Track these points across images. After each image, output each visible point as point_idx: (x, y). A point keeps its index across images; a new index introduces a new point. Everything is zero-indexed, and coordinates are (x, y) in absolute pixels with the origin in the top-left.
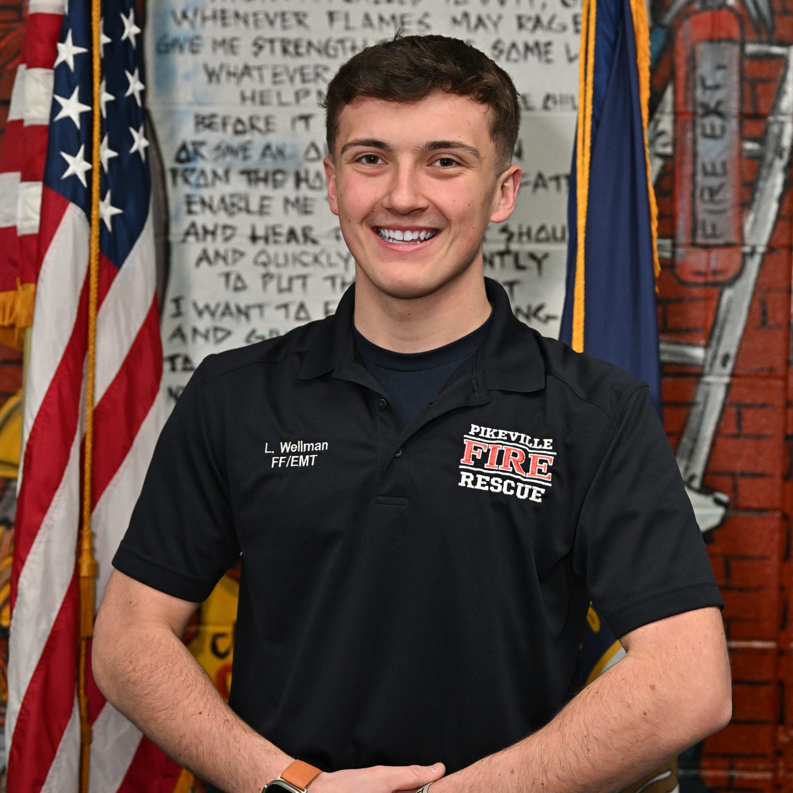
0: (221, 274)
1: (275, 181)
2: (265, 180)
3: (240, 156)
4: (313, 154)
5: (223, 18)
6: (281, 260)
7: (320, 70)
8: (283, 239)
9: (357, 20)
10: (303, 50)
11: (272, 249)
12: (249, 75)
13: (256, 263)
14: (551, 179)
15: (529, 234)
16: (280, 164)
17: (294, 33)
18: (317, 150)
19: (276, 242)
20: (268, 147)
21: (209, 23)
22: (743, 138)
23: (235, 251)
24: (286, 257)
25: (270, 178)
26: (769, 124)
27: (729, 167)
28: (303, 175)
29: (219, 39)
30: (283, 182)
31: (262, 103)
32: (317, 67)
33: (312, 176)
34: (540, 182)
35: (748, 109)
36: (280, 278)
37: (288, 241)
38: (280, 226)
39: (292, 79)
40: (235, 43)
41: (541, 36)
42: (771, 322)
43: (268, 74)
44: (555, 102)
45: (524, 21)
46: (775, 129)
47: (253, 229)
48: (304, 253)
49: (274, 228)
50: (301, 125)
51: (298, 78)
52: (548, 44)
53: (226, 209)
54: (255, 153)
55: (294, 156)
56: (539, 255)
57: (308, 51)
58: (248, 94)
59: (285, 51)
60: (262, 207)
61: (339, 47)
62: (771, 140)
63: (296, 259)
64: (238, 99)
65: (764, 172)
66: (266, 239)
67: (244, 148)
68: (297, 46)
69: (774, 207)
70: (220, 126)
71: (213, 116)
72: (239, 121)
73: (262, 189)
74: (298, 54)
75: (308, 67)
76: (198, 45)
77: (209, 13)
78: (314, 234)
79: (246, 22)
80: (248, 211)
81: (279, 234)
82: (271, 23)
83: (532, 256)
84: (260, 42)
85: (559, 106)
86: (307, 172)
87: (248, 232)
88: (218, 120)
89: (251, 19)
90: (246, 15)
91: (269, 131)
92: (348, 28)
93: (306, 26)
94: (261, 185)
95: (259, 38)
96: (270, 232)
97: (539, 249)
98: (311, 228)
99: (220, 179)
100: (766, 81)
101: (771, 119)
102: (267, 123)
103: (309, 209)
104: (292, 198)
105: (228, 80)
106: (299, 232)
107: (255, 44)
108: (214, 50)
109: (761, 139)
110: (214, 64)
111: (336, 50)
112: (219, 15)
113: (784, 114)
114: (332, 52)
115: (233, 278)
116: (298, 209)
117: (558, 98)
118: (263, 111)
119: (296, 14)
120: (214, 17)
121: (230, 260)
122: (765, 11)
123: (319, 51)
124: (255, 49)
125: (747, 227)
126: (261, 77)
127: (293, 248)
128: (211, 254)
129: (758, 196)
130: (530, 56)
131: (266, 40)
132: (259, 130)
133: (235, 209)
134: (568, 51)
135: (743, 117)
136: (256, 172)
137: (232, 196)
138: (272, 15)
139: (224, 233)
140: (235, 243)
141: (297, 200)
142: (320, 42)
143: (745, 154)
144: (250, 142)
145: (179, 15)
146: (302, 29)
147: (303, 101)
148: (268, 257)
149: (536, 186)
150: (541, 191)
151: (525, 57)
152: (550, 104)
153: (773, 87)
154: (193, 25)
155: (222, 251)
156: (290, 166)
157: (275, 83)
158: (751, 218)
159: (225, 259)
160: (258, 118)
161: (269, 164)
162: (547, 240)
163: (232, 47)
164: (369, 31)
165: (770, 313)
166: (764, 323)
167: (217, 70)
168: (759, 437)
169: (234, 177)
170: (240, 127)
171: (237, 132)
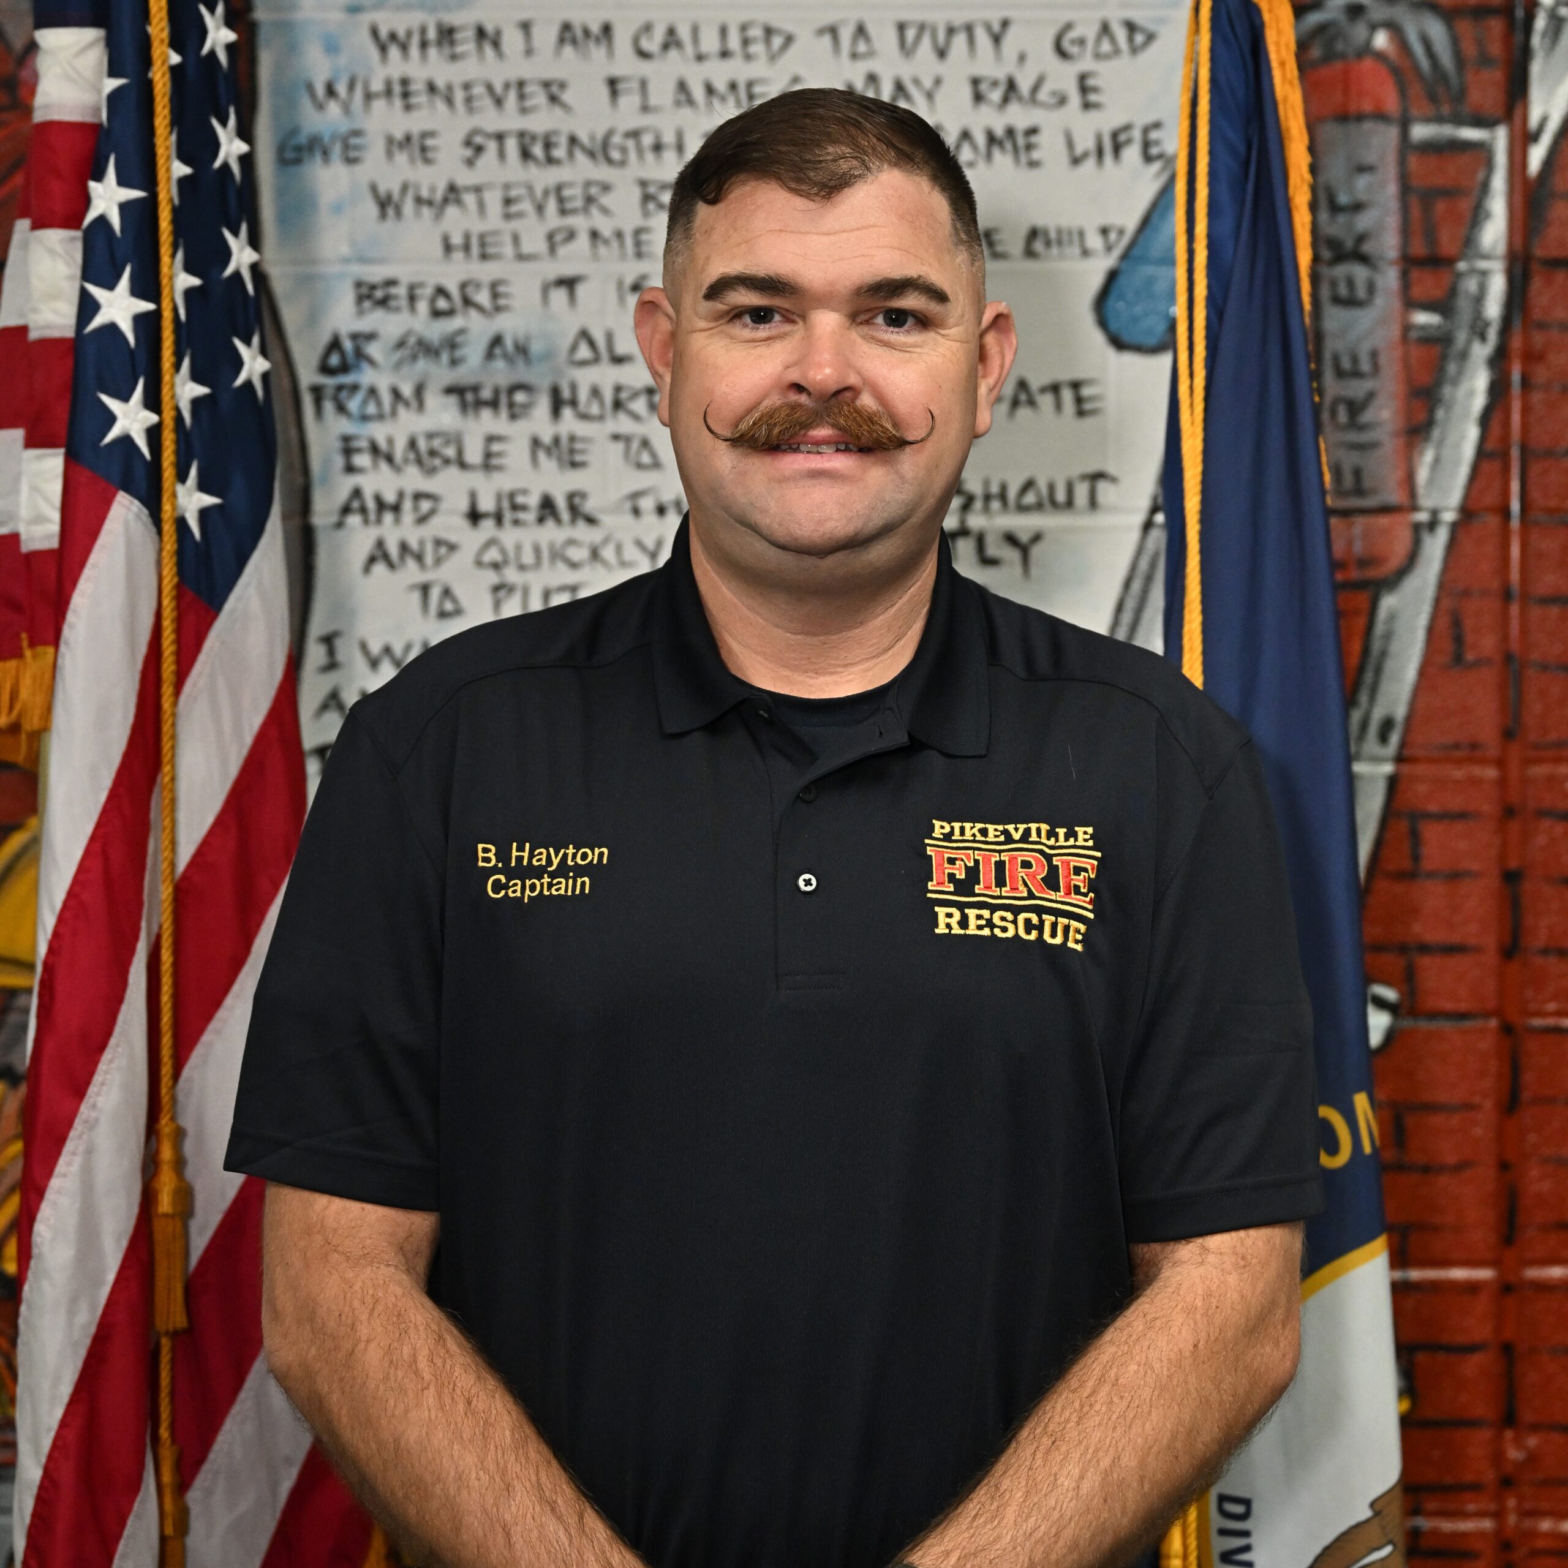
0: (413, 587)
1: (511, 405)
2: (494, 404)
3: (445, 357)
4: (584, 352)
5: (406, 95)
6: (528, 558)
7: (594, 191)
8: (530, 517)
9: (662, 93)
10: (560, 152)
11: (509, 536)
12: (459, 202)
13: (479, 563)
14: (1043, 390)
15: (1003, 496)
16: (522, 374)
17: (541, 121)
18: (592, 344)
19: (516, 522)
20: (497, 341)
21: (379, 105)
22: (1410, 303)
23: (438, 542)
24: (537, 550)
25: (503, 400)
26: (1459, 276)
27: (1383, 360)
28: (566, 394)
29: (399, 135)
30: (527, 407)
31: (484, 257)
32: (588, 184)
33: (583, 395)
34: (1023, 397)
35: (1419, 248)
36: (526, 592)
37: (541, 520)
38: (525, 492)
39: (540, 209)
40: (429, 142)
41: (1019, 116)
42: (1470, 657)
43: (493, 200)
44: (1048, 243)
45: (983, 87)
46: (1471, 285)
47: (473, 497)
48: (571, 542)
49: (512, 496)
50: (559, 296)
51: (552, 206)
52: (1033, 131)
53: (419, 461)
54: (474, 352)
55: (548, 355)
56: (1024, 538)
57: (571, 154)
58: (457, 239)
59: (526, 154)
60: (488, 455)
61: (630, 144)
62: (1463, 305)
63: (557, 555)
64: (438, 249)
65: (1452, 368)
66: (499, 518)
67: (452, 343)
68: (548, 145)
69: (1472, 433)
70: (404, 303)
71: (391, 283)
72: (441, 291)
73: (488, 422)
74: (551, 161)
75: (571, 185)
76: (357, 148)
77: (377, 86)
78: (589, 506)
79: (449, 101)
80: (463, 465)
81: (524, 508)
82: (499, 102)
83: (1011, 539)
84: (478, 140)
85: (1055, 250)
86: (574, 387)
87: (464, 505)
88: (401, 291)
89: (459, 96)
90: (450, 88)
91: (498, 309)
92: (645, 108)
93: (565, 107)
94: (486, 414)
95: (476, 132)
96: (506, 504)
97: (1023, 524)
98: (583, 495)
99: (407, 404)
100: (1450, 193)
101: (1462, 266)
102: (495, 295)
103: (578, 458)
104: (547, 438)
105: (418, 214)
106: (561, 503)
107: (468, 143)
108: (389, 154)
109: (1444, 306)
110: (390, 184)
111: (624, 150)
112: (397, 89)
113: (1486, 257)
114: (615, 155)
115: (435, 593)
116: (560, 460)
117: (1053, 235)
118: (486, 272)
119: (546, 85)
120: (388, 92)
121: (429, 559)
122: (1446, 59)
123: (591, 154)
124: (469, 153)
125: (1422, 475)
126: (481, 206)
127: (551, 534)
128: (393, 550)
129: (1440, 414)
130: (997, 153)
131: (488, 135)
132: (479, 308)
133: (437, 462)
134: (1070, 144)
135: (1409, 262)
136: (476, 389)
137: (430, 436)
138: (498, 88)
139: (416, 508)
140: (437, 527)
141: (556, 441)
142: (592, 138)
143: (1413, 335)
144: (462, 331)
145: (320, 91)
146: (558, 111)
147: (562, 251)
148: (503, 552)
149: (1015, 403)
150: (1024, 412)
151: (989, 156)
152: (1038, 246)
153: (1465, 205)
154: (347, 109)
155: (414, 544)
156: (540, 377)
157: (508, 217)
158: (1428, 456)
159: (419, 558)
160: (478, 286)
161: (500, 374)
162: (1039, 506)
163: (424, 149)
164: (686, 112)
165: (1469, 638)
166: (1458, 658)
167: (396, 196)
168: (1455, 876)
169: (433, 399)
170: (442, 304)
171: (436, 314)
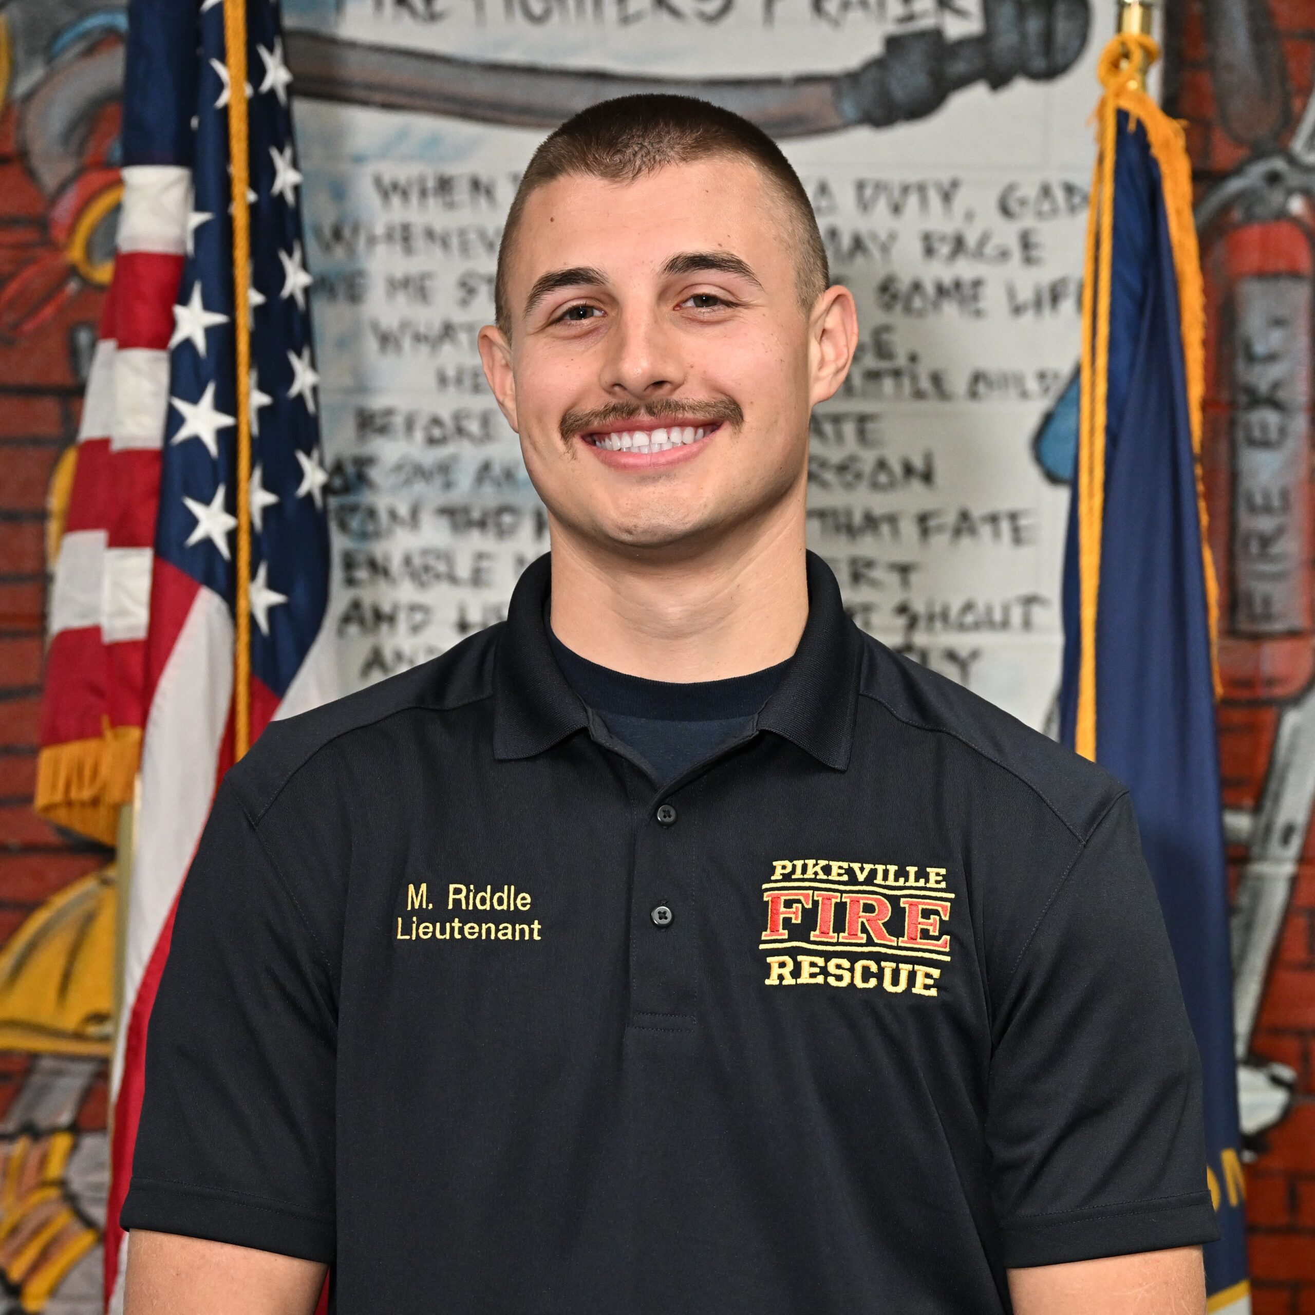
12: (453, 339)
31: (476, 389)
58: (451, 373)
64: (433, 382)
70: (401, 430)
71: (389, 412)
72: (435, 421)
88: (399, 419)
160: (469, 416)
170: (437, 432)
171: (432, 441)
